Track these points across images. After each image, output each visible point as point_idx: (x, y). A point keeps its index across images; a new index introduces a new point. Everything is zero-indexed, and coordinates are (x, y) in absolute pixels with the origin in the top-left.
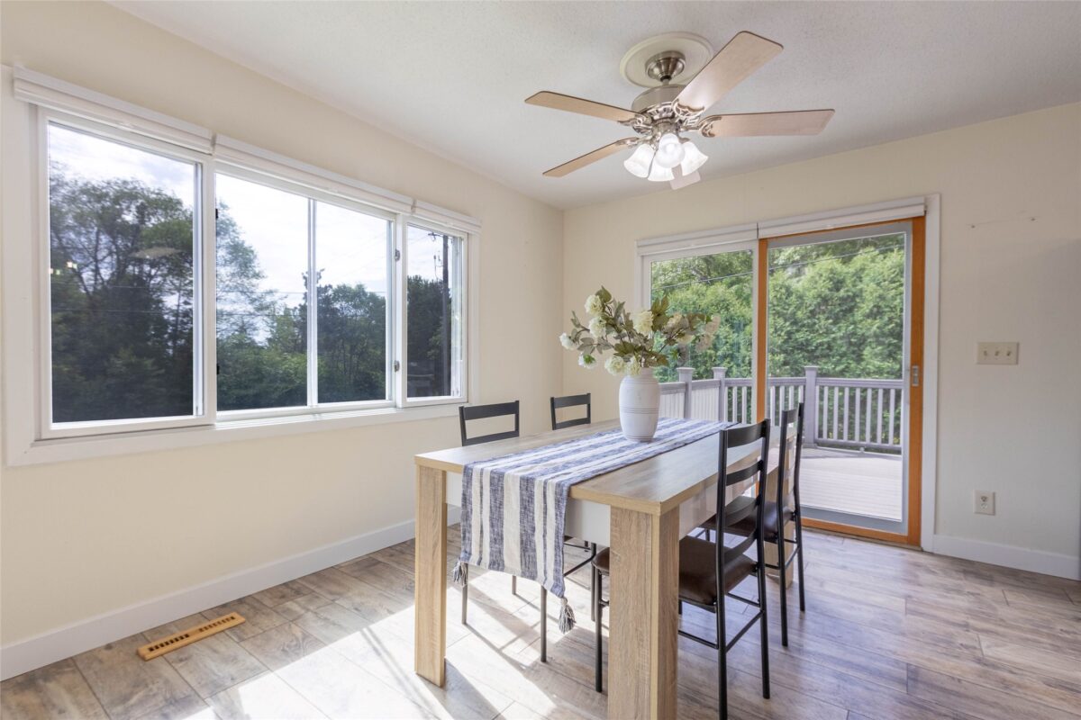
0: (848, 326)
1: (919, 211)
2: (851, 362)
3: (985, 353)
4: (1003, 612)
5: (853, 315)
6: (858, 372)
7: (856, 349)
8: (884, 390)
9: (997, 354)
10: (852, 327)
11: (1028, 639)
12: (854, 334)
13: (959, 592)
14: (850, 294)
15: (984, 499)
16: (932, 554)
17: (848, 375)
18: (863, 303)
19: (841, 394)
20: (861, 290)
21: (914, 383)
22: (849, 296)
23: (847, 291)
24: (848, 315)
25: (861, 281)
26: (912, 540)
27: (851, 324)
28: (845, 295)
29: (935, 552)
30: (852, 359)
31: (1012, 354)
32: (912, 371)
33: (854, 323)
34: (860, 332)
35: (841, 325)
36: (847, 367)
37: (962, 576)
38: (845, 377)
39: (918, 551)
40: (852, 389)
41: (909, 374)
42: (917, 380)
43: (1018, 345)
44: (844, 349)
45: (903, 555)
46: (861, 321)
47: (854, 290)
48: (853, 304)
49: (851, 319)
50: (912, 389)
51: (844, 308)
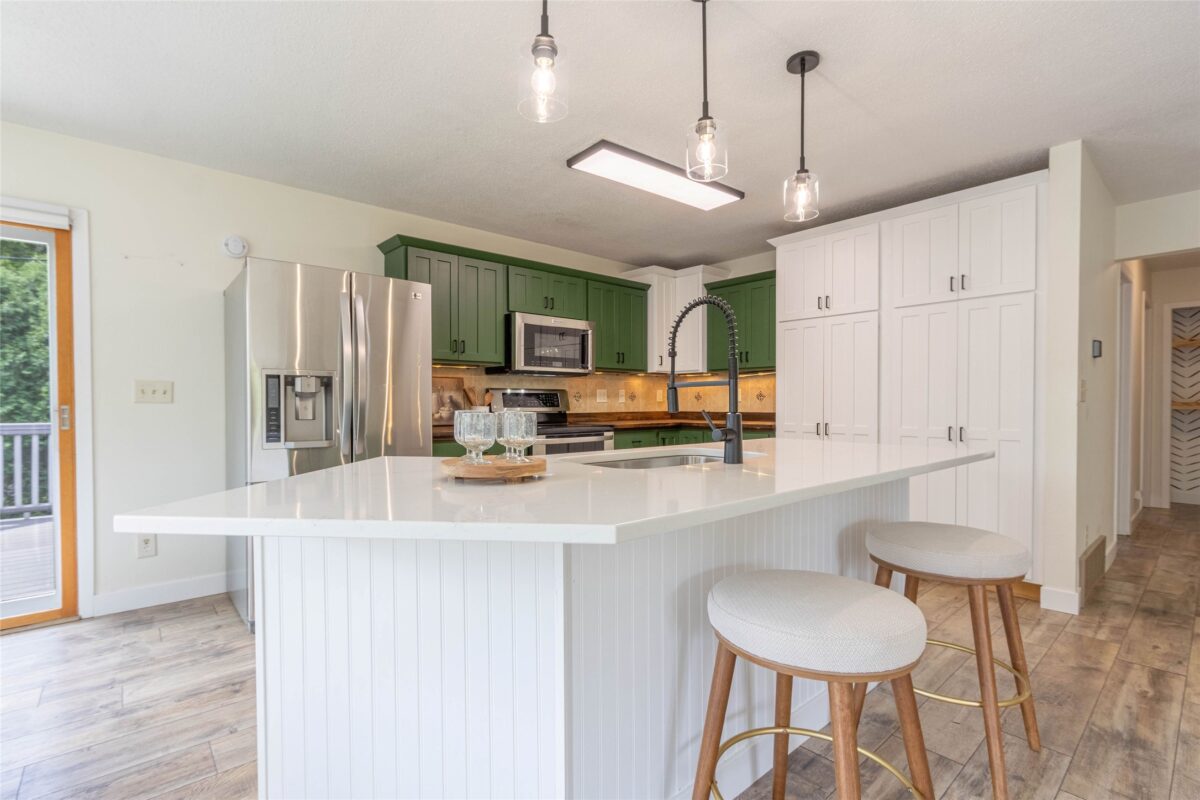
0: (16, 354)
1: (63, 224)
2: (22, 401)
3: (143, 392)
4: (155, 650)
5: (25, 340)
6: (35, 415)
7: (31, 384)
8: (40, 435)
9: (154, 392)
10: (22, 355)
11: (171, 666)
12: (26, 364)
13: (112, 649)
14: (19, 310)
15: (146, 542)
16: (92, 618)
17: (18, 418)
18: (39, 325)
19: (8, 445)
20: (37, 308)
21: (64, 425)
22: (17, 313)
23: (15, 306)
24: (18, 338)
25: (37, 296)
26: (69, 612)
27: (22, 350)
28: (12, 310)
29: (97, 615)
30: (26, 398)
31: (168, 393)
32: (61, 412)
33: (26, 350)
34: (37, 362)
35: (7, 351)
36: (17, 408)
37: (121, 630)
38: (14, 421)
39: (76, 621)
40: (26, 438)
41: (57, 414)
42: (67, 423)
43: (173, 384)
44: (12, 384)
45: (54, 633)
46: (37, 348)
47: (25, 305)
48: (23, 324)
49: (21, 344)
50: (62, 433)
51: (10, 328)
